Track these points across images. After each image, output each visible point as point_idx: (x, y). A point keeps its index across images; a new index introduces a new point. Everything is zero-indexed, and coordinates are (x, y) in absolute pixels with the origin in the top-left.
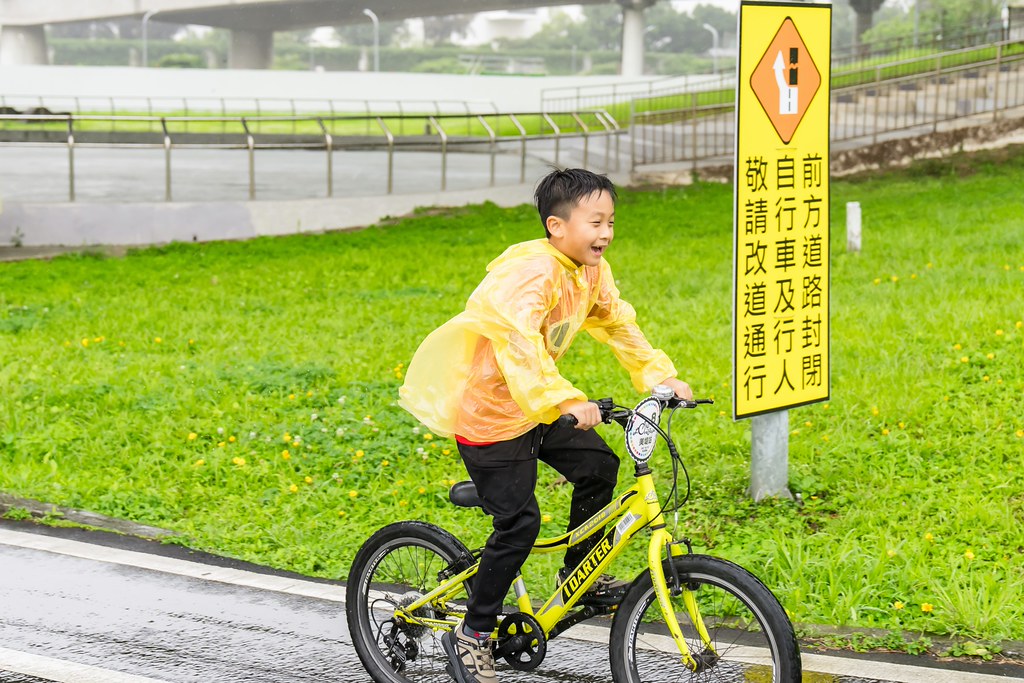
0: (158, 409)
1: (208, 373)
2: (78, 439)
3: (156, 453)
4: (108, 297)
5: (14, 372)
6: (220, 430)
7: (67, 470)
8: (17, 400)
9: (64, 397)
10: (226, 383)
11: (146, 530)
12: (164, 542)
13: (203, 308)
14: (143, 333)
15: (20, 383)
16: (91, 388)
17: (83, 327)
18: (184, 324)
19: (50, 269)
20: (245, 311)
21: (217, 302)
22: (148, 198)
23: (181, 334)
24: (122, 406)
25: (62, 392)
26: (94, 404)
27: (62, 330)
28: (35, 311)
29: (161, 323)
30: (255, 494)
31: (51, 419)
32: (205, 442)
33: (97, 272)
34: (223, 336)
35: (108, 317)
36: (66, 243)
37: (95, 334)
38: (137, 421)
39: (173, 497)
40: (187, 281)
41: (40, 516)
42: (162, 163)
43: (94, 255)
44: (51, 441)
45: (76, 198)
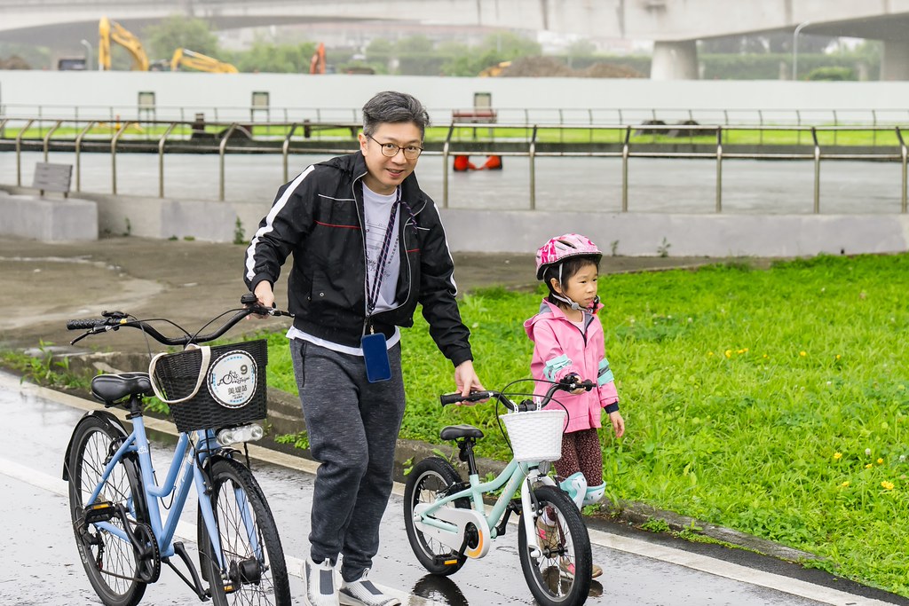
0: (802, 425)
1: (856, 390)
2: (718, 452)
3: (799, 472)
4: (753, 308)
5: (657, 380)
6: (868, 451)
7: (707, 483)
8: (658, 409)
9: (706, 408)
10: (874, 402)
11: (786, 551)
12: (806, 565)
13: (850, 322)
14: (788, 347)
15: (662, 392)
16: (733, 400)
17: (726, 339)
18: (830, 338)
19: (697, 279)
20: (895, 328)
21: (866, 317)
22: (795, 210)
23: (827, 348)
24: (764, 420)
25: (704, 403)
26: (736, 417)
27: (706, 340)
28: (679, 321)
29: (807, 337)
30: (904, 521)
31: (693, 431)
32: (850, 462)
33: (742, 283)
34: (872, 352)
35: (752, 328)
36: (711, 254)
37: (739, 346)
38: (780, 436)
39: (816, 518)
40: (834, 295)
41: (679, 529)
42: (811, 176)
43: (739, 266)
44: (692, 453)
45: (723, 209)
